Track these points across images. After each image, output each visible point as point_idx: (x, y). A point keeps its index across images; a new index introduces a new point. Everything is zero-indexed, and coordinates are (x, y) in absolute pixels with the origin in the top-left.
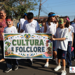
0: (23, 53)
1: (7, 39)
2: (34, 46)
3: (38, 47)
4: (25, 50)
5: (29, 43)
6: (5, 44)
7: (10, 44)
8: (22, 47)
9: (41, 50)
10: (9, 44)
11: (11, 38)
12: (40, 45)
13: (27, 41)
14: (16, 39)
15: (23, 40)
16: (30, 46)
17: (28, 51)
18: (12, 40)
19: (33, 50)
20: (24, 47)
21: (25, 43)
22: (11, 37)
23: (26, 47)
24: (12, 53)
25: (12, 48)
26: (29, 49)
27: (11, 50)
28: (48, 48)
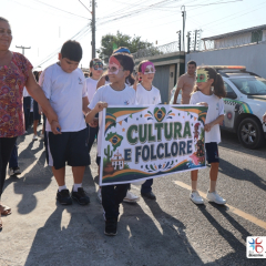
0: (149, 162)
2: (172, 141)
3: (181, 143)
4: (155, 153)
6: (107, 139)
7: (122, 138)
8: (149, 145)
9: (186, 150)
10: (119, 140)
11: (126, 120)
12: (184, 136)
16: (164, 141)
17: (161, 157)
19: (169, 151)
20: (152, 146)
23: (156, 144)
24: (126, 167)
25: (127, 152)
27: (123, 156)
28: (198, 142)
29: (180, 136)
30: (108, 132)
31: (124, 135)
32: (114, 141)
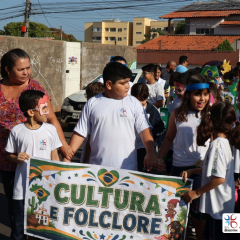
0: (86, 229)
1: (40, 177)
2: (126, 212)
3: (141, 218)
4: (96, 220)
5: (111, 198)
6: (31, 190)
7: (48, 194)
9: (149, 228)
10: (45, 195)
12: (148, 211)
13: (105, 192)
14: (69, 183)
15: (91, 189)
17: (106, 226)
18: (55, 182)
19: (120, 222)
21: (98, 196)
22: (53, 172)
23: (99, 211)
24: (50, 225)
25: (53, 210)
26: (108, 220)
27: (49, 213)
28: (172, 223)
29: (140, 210)
30: (33, 183)
31: (52, 191)
32: (40, 194)
